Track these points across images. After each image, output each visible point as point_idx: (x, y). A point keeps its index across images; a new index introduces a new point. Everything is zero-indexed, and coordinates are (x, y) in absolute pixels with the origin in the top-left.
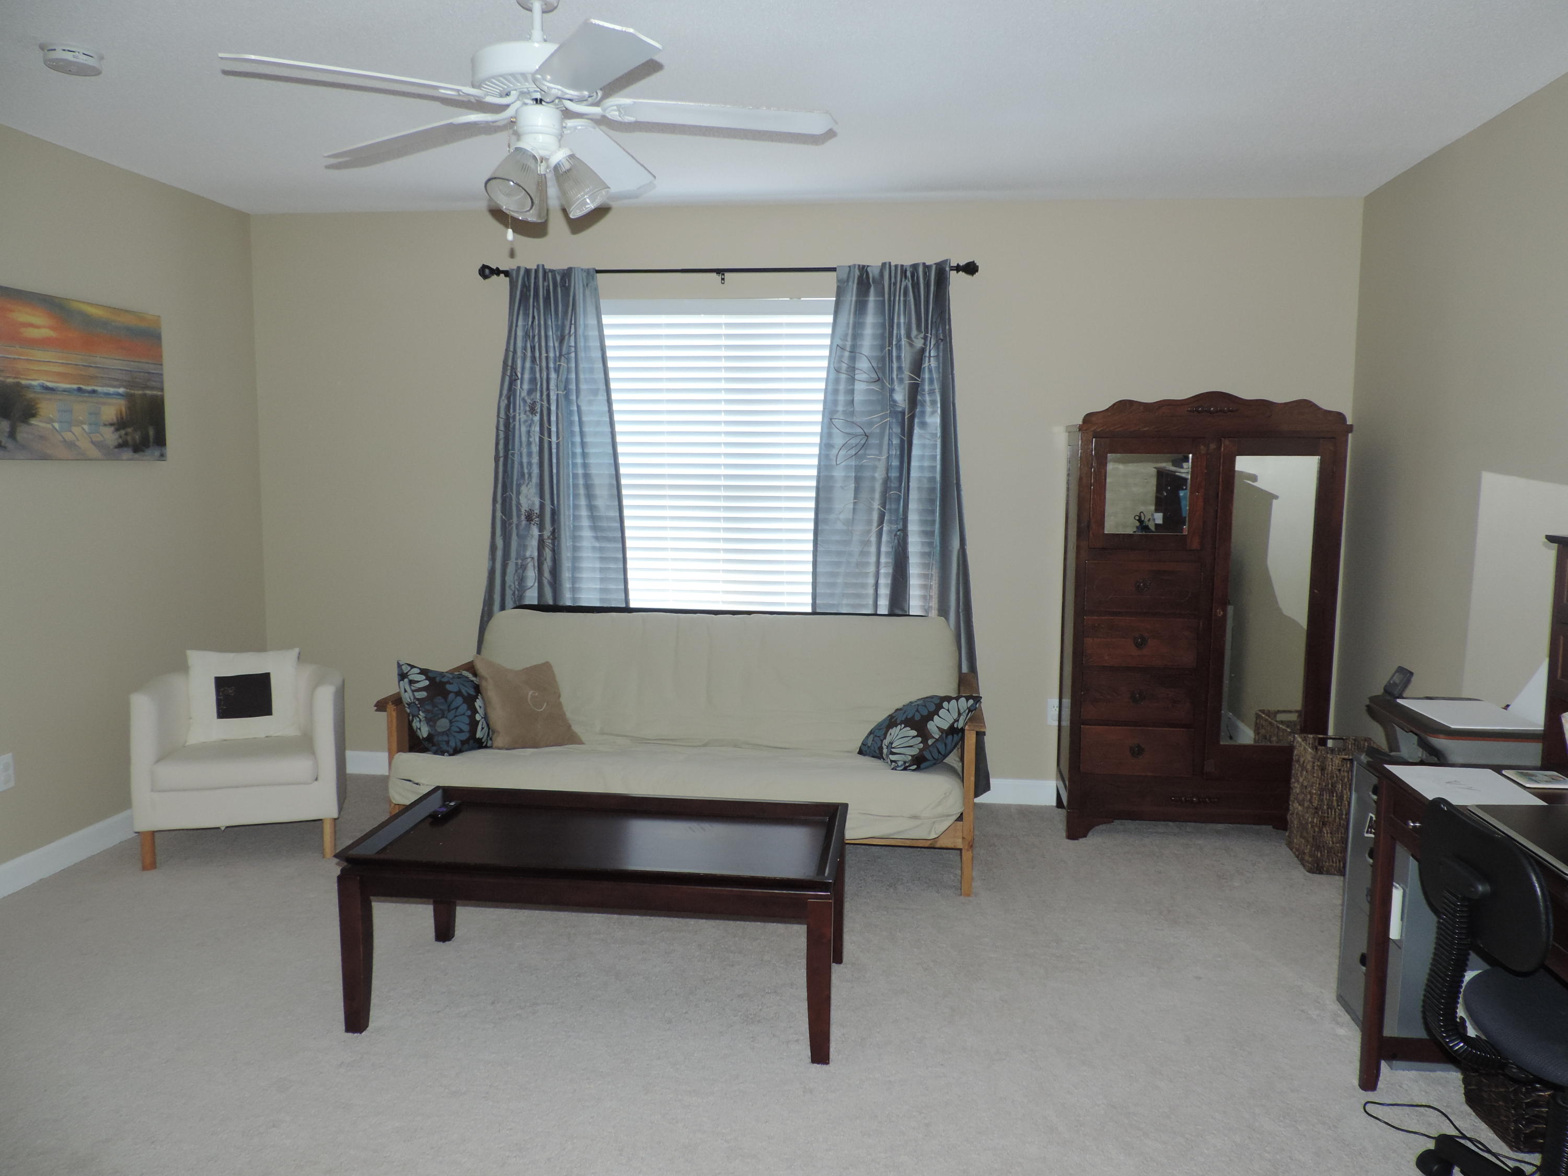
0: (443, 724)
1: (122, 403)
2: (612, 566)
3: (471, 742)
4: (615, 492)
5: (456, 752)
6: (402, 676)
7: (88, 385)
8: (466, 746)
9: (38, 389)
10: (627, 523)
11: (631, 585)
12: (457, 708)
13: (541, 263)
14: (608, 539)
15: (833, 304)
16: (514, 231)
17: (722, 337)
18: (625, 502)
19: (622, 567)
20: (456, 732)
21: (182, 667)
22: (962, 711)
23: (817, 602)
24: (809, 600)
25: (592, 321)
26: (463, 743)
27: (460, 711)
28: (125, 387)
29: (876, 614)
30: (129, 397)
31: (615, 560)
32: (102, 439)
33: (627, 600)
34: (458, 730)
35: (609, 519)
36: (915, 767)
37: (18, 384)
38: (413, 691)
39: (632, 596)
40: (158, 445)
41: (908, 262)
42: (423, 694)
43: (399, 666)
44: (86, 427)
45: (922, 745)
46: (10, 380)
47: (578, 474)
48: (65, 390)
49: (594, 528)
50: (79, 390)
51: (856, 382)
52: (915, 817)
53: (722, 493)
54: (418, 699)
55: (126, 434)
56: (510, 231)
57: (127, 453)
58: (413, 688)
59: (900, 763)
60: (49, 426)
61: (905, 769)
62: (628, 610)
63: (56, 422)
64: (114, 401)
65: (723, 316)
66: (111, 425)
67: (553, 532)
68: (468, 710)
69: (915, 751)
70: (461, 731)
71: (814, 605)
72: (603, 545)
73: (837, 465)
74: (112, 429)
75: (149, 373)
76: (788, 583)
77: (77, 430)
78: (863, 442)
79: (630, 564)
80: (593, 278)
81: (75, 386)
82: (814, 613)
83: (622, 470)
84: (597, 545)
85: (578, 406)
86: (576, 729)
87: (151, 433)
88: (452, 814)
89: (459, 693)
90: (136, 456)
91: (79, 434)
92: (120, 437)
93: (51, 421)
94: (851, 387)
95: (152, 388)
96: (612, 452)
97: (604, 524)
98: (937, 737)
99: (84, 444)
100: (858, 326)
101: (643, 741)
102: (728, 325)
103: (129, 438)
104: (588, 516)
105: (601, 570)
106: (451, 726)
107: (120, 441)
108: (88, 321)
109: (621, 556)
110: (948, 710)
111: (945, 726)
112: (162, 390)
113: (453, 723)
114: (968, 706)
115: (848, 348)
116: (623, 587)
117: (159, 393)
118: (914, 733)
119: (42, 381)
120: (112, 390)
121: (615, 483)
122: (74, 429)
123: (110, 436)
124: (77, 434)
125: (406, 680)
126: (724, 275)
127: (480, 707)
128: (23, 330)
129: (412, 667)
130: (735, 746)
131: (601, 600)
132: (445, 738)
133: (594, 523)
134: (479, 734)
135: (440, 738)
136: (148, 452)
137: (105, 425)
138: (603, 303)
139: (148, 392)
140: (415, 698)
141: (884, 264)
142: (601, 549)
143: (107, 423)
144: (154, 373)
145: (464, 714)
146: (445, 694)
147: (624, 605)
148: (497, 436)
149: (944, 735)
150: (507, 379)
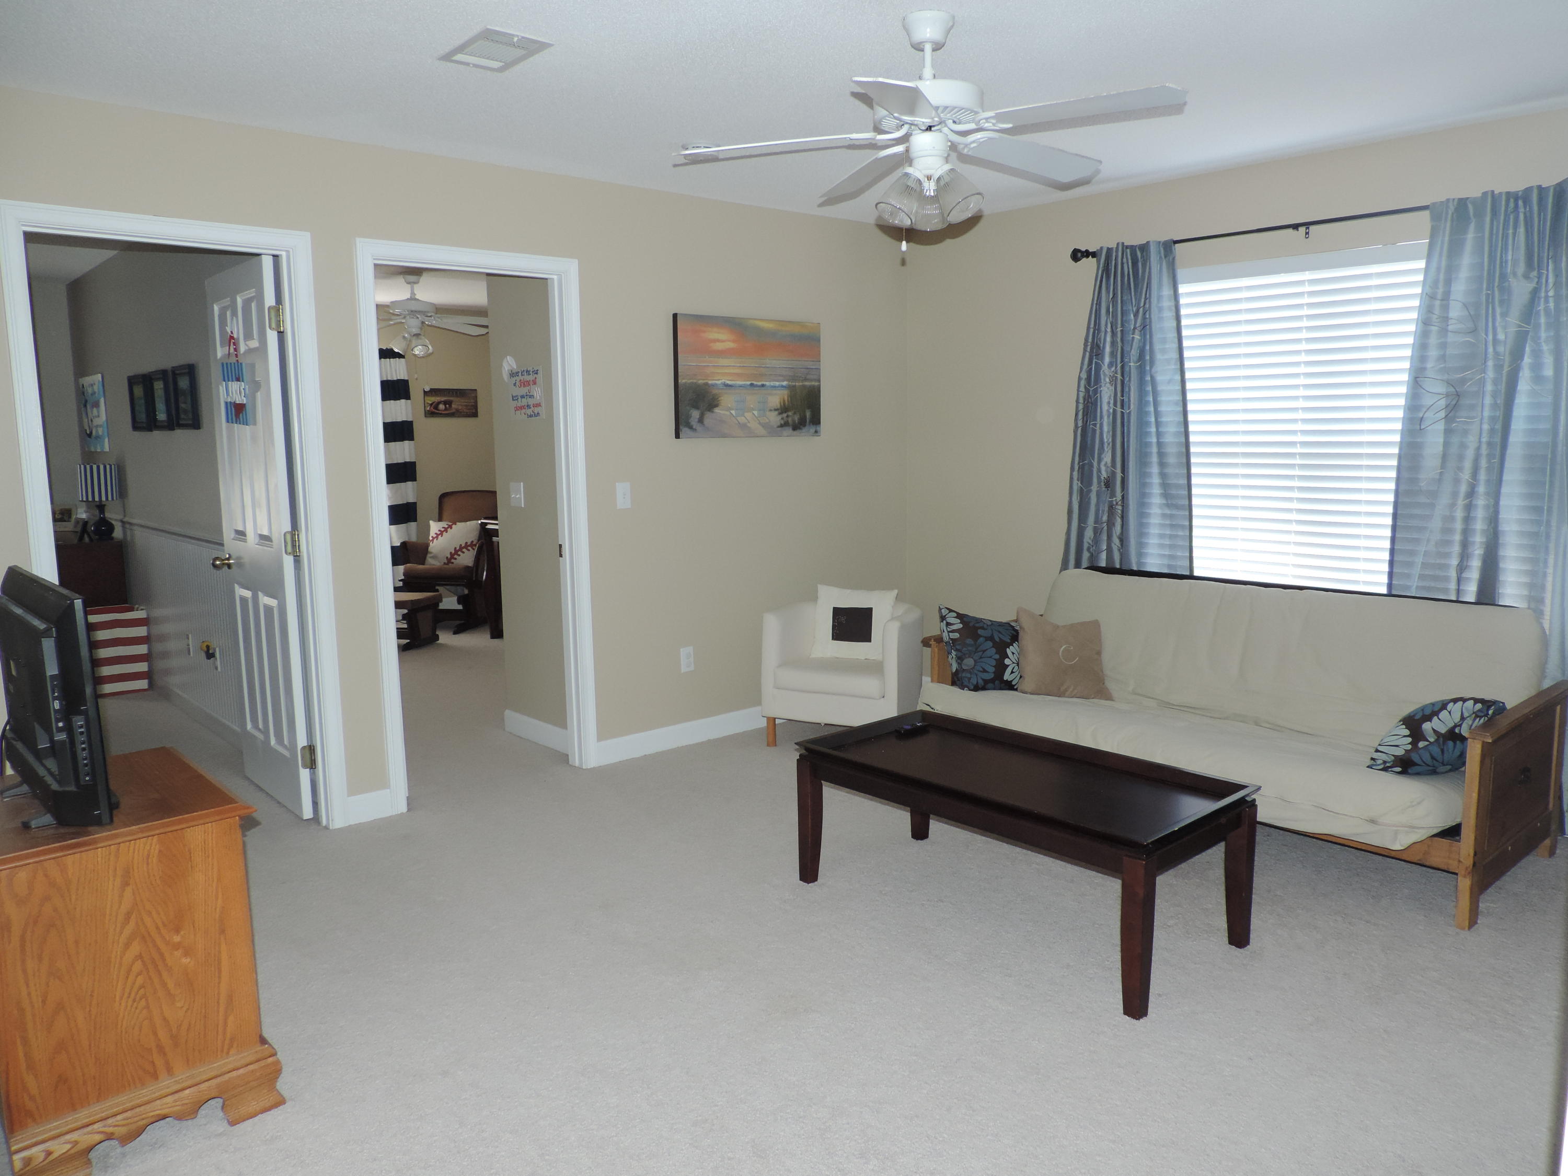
0: (969, 662)
1: (785, 393)
2: (1180, 533)
3: (997, 682)
4: (1184, 460)
5: (976, 688)
6: (943, 618)
7: (758, 381)
8: (990, 685)
9: (721, 387)
10: (1194, 491)
11: (1195, 554)
12: (984, 651)
13: (1121, 241)
14: (1177, 507)
15: (1428, 244)
16: (907, 242)
17: (1304, 295)
18: (1194, 470)
19: (1188, 534)
20: (978, 671)
21: (813, 598)
22: (1466, 715)
23: (1393, 582)
24: (1385, 579)
25: (1167, 291)
26: (986, 682)
27: (988, 653)
28: (788, 380)
29: (1457, 602)
30: (791, 388)
31: (1182, 527)
32: (767, 421)
33: (1191, 568)
34: (981, 669)
35: (1178, 486)
36: (1399, 769)
37: (706, 384)
38: (949, 632)
39: (1196, 563)
40: (813, 424)
41: (1518, 186)
42: (956, 635)
43: (940, 609)
44: (756, 413)
45: (1409, 747)
46: (701, 382)
47: (1151, 442)
48: (741, 386)
49: (1166, 495)
50: (752, 385)
51: (1450, 334)
52: (1373, 821)
53: (1298, 461)
54: (952, 639)
55: (788, 416)
56: (904, 243)
57: (788, 431)
58: (949, 630)
59: (1379, 762)
60: (728, 413)
61: (1385, 769)
62: (1191, 577)
63: (733, 410)
64: (778, 392)
65: (1307, 272)
66: (776, 410)
67: (1123, 497)
68: (996, 653)
69: (1400, 752)
70: (985, 671)
71: (1390, 586)
72: (1174, 512)
73: (1421, 429)
74: (776, 413)
75: (808, 368)
76: (1366, 560)
77: (748, 415)
78: (1454, 402)
79: (1195, 532)
80: (1171, 250)
81: (749, 383)
82: (1389, 595)
83: (1192, 438)
84: (1168, 512)
85: (1152, 377)
86: (1111, 685)
87: (808, 414)
88: (915, 733)
89: (991, 639)
90: (795, 433)
91: (750, 418)
92: (782, 419)
93: (729, 409)
94: (1443, 340)
95: (811, 380)
96: (1183, 420)
97: (1174, 492)
98: (1432, 740)
99: (753, 425)
100: (1451, 271)
101: (1167, 705)
102: (1312, 282)
103: (790, 420)
104: (1160, 483)
105: (1171, 537)
106: (975, 665)
107: (782, 422)
108: (759, 332)
109: (1187, 523)
110: (1450, 712)
111: (1443, 730)
112: (819, 381)
113: (978, 664)
114: (1475, 711)
115: (1439, 296)
116: (1188, 554)
117: (817, 384)
118: (1407, 732)
119: (723, 381)
120: (777, 384)
121: (1184, 450)
122: (746, 414)
123: (774, 419)
124: (748, 418)
125: (945, 622)
126: (1308, 228)
127: (1013, 653)
128: (712, 344)
129: (951, 611)
130: (1257, 723)
131: (1169, 566)
132: (969, 675)
133: (1165, 491)
134: (1007, 676)
135: (964, 675)
136: (805, 430)
137: (771, 410)
138: (1181, 273)
139: (807, 383)
140: (949, 638)
141: (1485, 194)
142: (1171, 516)
143: (772, 409)
144: (812, 369)
145: (991, 657)
146: (976, 637)
147: (1188, 573)
148: (1077, 407)
149: (1441, 739)
150: (1088, 354)
